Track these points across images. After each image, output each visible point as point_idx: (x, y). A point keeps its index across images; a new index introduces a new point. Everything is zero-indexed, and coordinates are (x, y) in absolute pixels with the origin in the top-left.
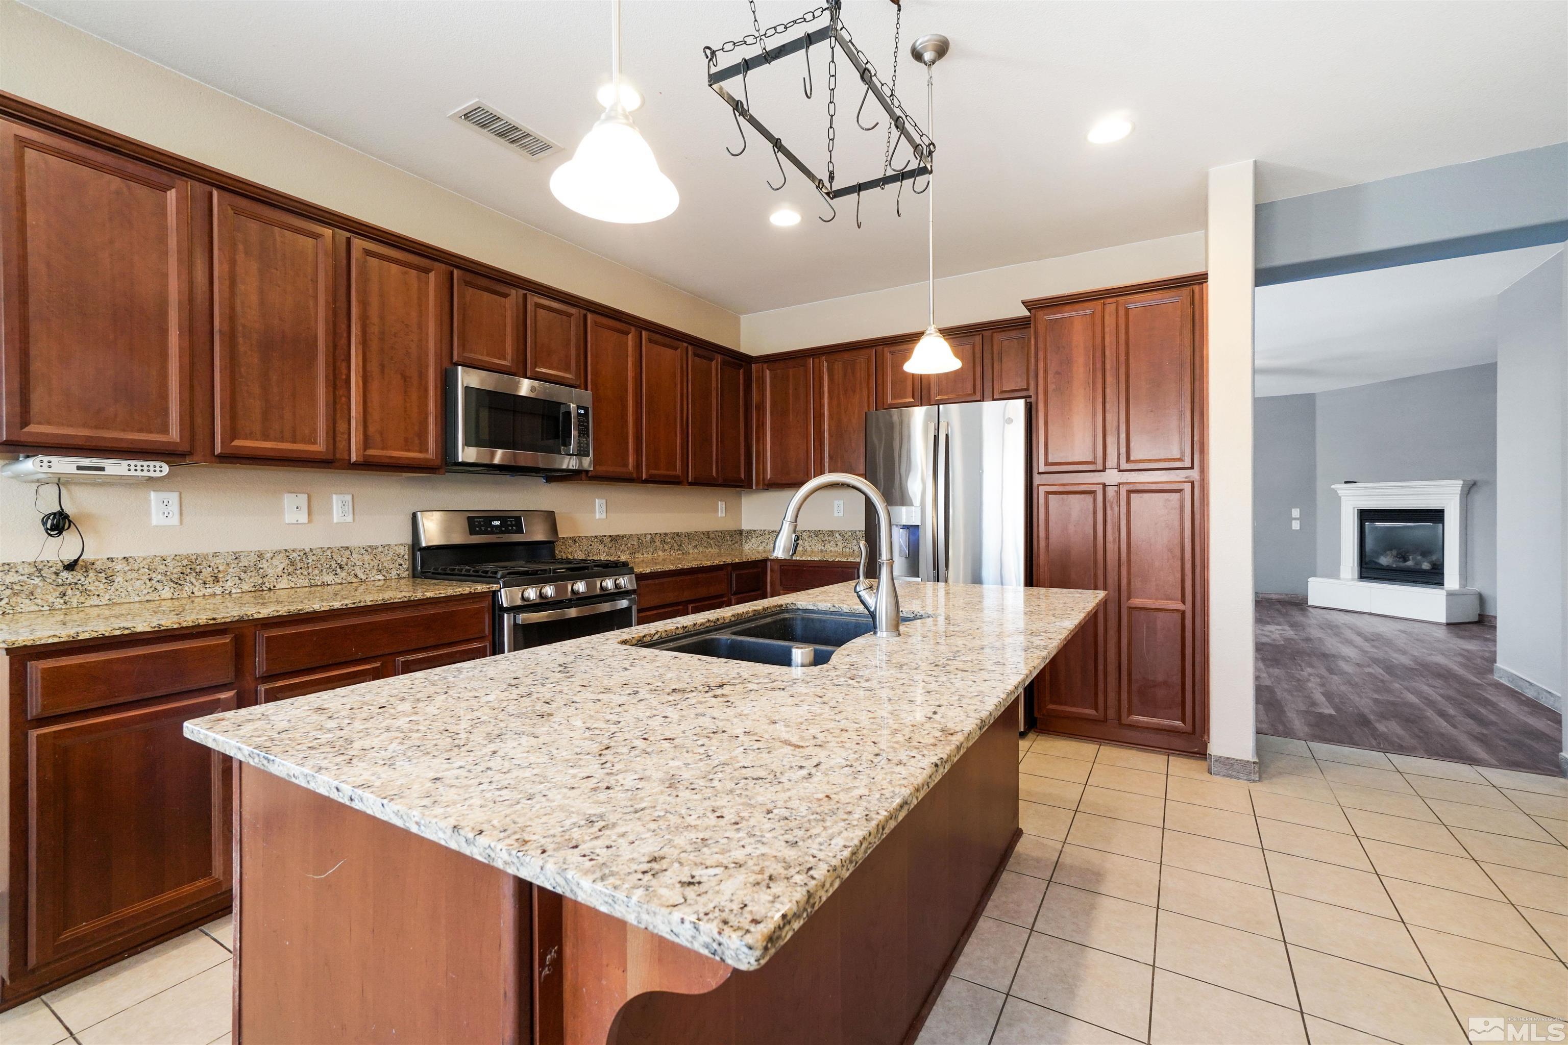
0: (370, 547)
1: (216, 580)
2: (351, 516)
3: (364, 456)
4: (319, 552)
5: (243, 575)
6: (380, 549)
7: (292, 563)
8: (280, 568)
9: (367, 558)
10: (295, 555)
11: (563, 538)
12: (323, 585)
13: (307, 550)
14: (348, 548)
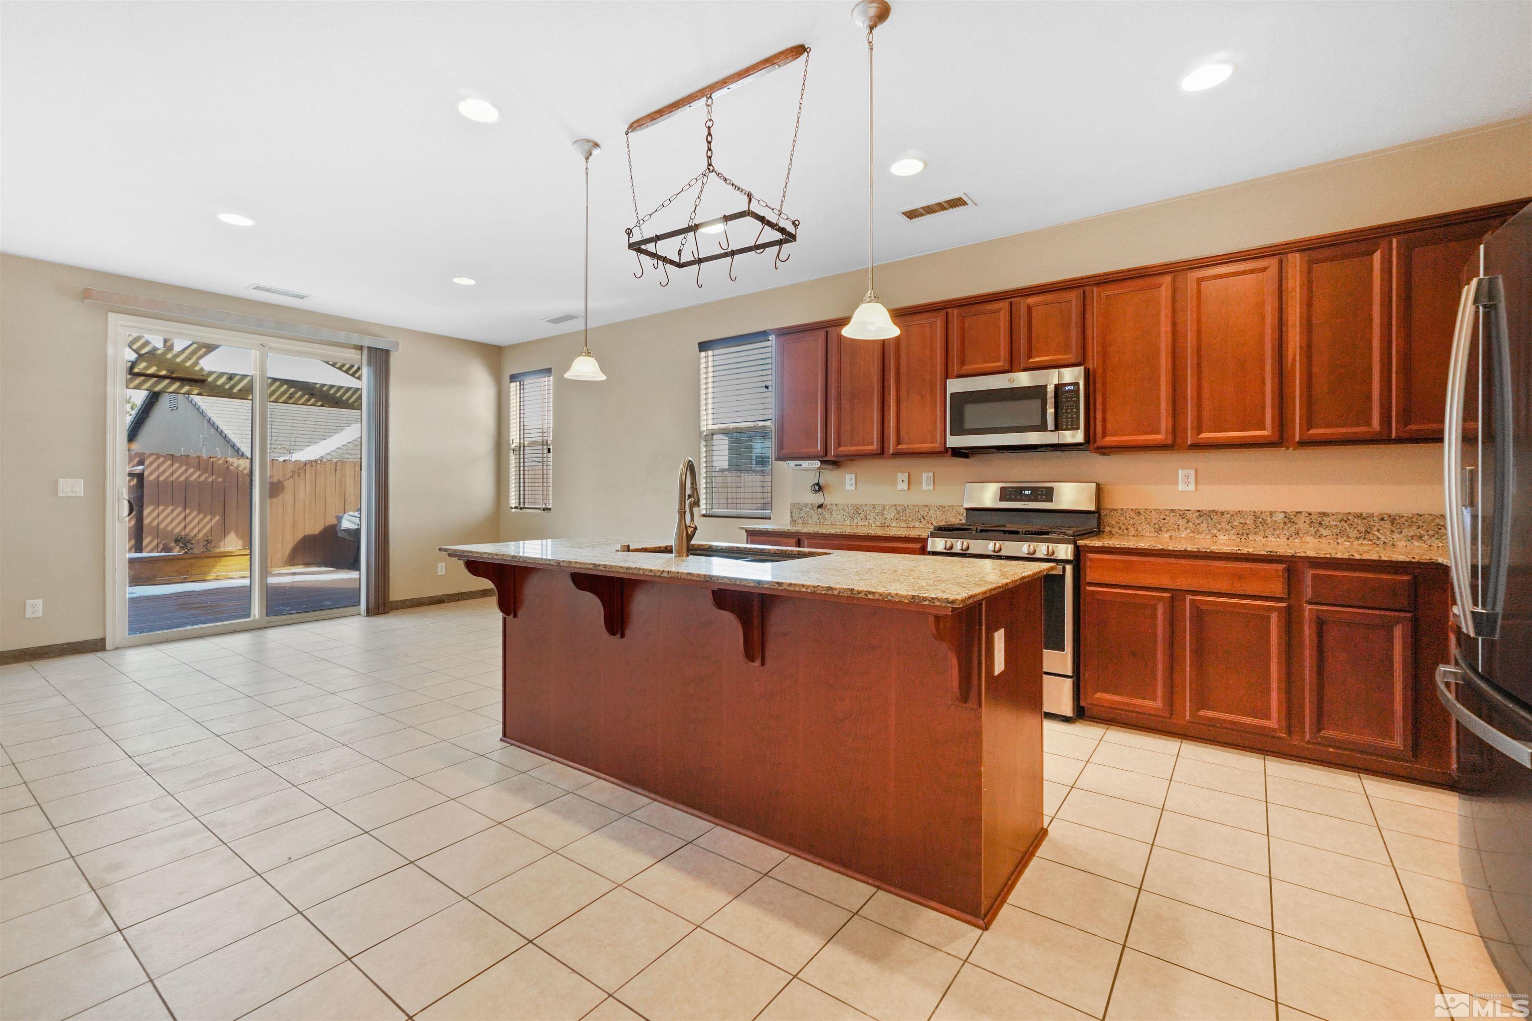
0: (940, 506)
1: (866, 519)
2: (932, 486)
3: (896, 449)
4: (911, 507)
5: (876, 517)
6: (947, 508)
7: (898, 513)
8: (893, 516)
9: (939, 513)
10: (900, 508)
11: (1122, 509)
12: (914, 527)
13: (906, 506)
14: (927, 506)
